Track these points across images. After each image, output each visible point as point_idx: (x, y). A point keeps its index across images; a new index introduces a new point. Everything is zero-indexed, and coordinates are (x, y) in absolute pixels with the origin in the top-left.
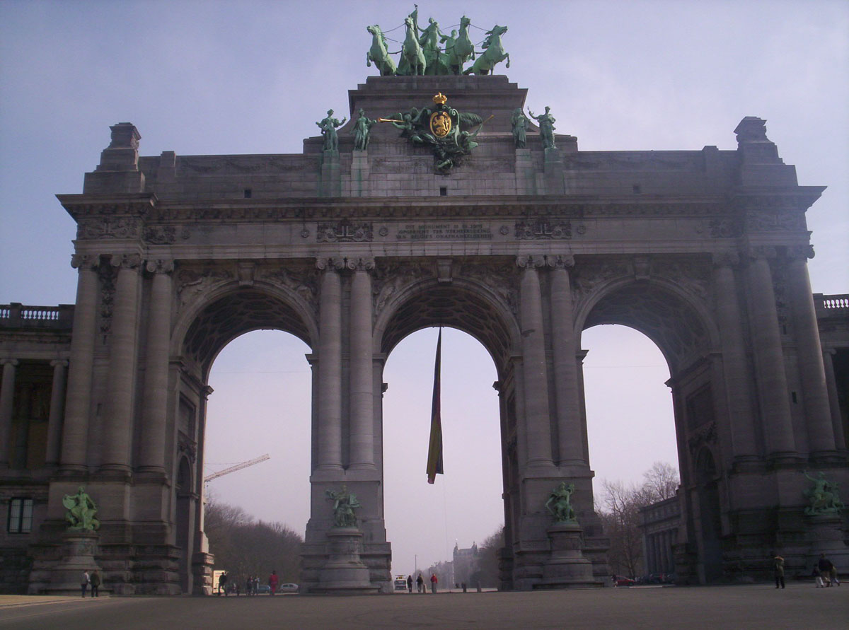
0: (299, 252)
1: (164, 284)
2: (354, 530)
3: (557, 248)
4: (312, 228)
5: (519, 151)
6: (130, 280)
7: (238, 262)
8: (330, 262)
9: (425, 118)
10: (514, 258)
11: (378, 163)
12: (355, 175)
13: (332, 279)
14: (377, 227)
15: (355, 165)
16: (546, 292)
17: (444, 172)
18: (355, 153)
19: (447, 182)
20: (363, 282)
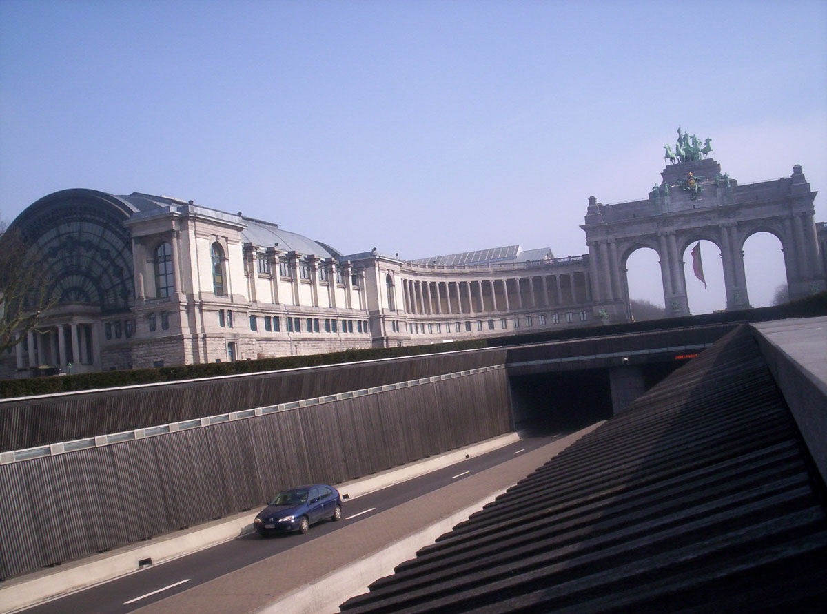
0: (653, 232)
1: (613, 246)
2: (678, 310)
3: (732, 220)
4: (655, 223)
5: (718, 189)
6: (604, 247)
7: (634, 237)
8: (662, 234)
9: (686, 181)
10: (719, 225)
11: (673, 199)
12: (666, 205)
13: (663, 239)
14: (675, 220)
15: (666, 201)
16: (730, 234)
17: (694, 200)
18: (665, 197)
19: (696, 204)
20: (673, 238)
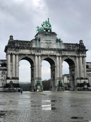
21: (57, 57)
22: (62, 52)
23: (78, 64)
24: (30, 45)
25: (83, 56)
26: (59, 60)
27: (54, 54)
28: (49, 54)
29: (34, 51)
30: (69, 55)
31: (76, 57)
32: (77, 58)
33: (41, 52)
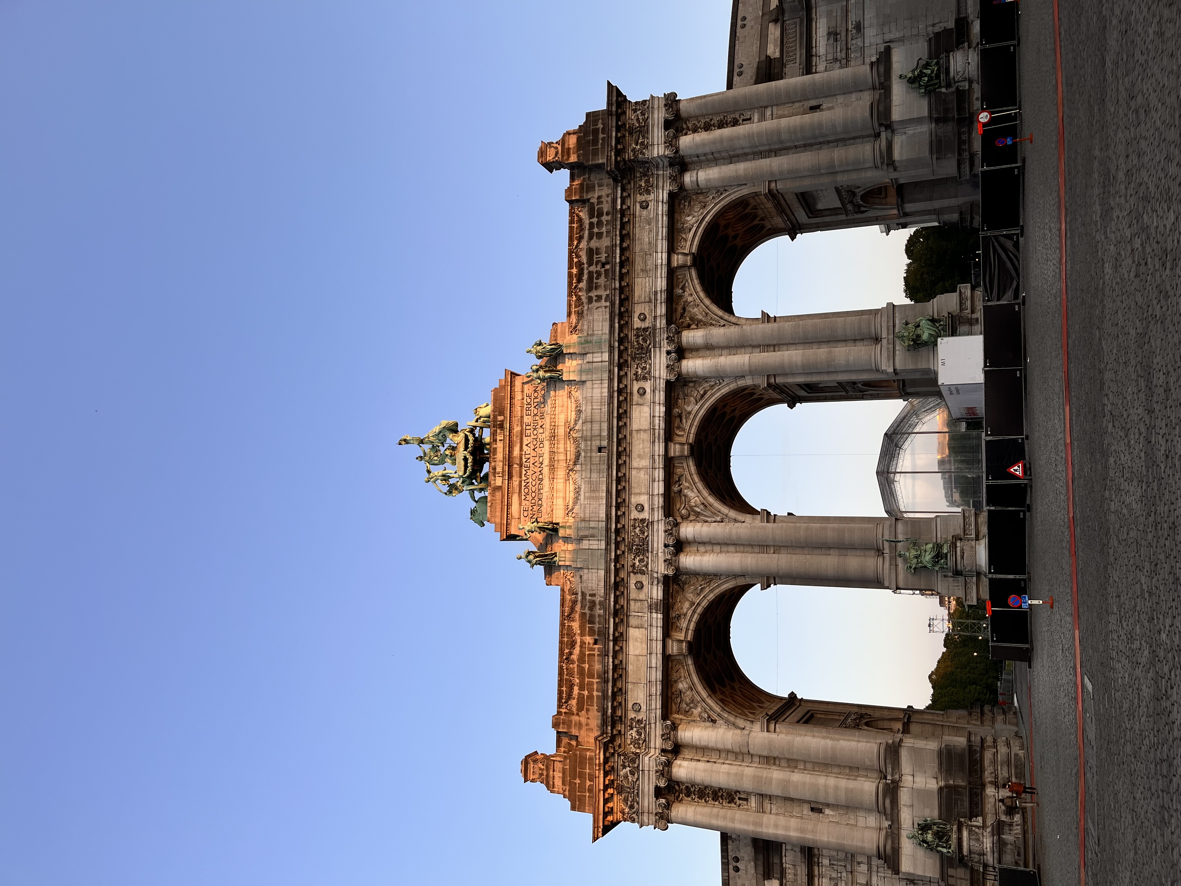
21: (680, 375)
22: (637, 323)
23: (741, 168)
24: (592, 616)
25: (668, 124)
26: (709, 348)
27: (661, 396)
28: (659, 448)
29: (640, 586)
30: (661, 257)
31: (682, 187)
32: (688, 178)
33: (642, 516)
